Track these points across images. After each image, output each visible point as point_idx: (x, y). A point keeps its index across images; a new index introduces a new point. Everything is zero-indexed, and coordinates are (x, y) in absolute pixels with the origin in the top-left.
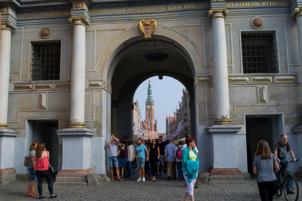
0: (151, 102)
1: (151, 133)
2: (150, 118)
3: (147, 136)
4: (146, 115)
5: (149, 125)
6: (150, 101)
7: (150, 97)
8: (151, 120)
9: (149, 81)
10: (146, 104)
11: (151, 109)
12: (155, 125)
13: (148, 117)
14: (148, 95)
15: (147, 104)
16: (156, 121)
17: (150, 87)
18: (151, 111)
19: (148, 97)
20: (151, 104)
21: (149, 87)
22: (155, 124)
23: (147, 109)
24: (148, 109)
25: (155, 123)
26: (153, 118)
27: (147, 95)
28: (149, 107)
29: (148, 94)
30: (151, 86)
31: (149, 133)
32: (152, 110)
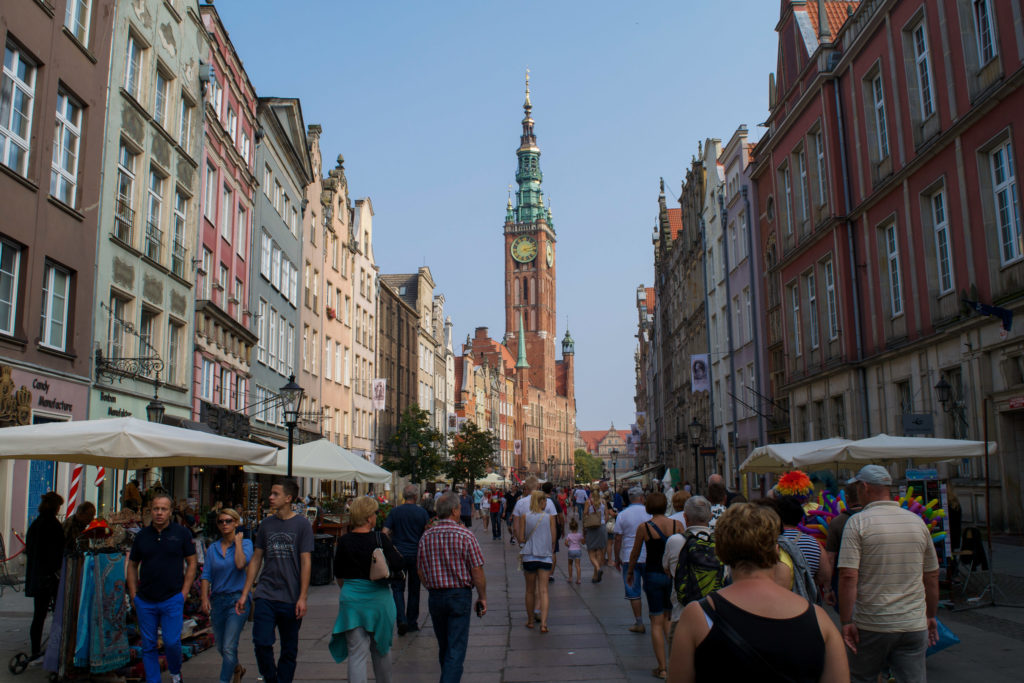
0: (538, 223)
1: (533, 400)
2: (532, 314)
3: (503, 418)
4: (508, 297)
5: (524, 354)
6: (530, 217)
7: (533, 194)
8: (538, 328)
9: (527, 107)
10: (506, 234)
11: (535, 263)
12: (564, 368)
13: (517, 308)
14: (520, 181)
15: (513, 235)
16: (565, 344)
17: (533, 136)
18: (536, 276)
19: (518, 194)
20: (537, 232)
21: (528, 136)
22: (559, 357)
23: (512, 265)
24: (518, 264)
25: (565, 354)
26: (551, 316)
27: (516, 187)
28: (524, 249)
29: (522, 179)
30: (535, 132)
31: (526, 402)
32: (544, 267)
